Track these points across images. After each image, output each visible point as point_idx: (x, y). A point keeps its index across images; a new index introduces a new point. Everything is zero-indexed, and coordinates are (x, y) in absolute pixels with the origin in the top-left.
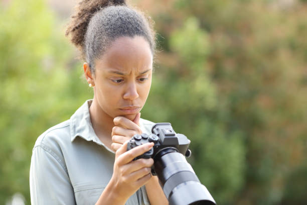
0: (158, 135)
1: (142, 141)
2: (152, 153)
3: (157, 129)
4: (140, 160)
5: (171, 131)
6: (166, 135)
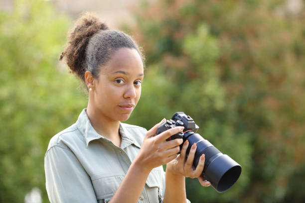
0: (182, 121)
1: (173, 125)
3: (179, 117)
5: (189, 118)
6: (188, 121)
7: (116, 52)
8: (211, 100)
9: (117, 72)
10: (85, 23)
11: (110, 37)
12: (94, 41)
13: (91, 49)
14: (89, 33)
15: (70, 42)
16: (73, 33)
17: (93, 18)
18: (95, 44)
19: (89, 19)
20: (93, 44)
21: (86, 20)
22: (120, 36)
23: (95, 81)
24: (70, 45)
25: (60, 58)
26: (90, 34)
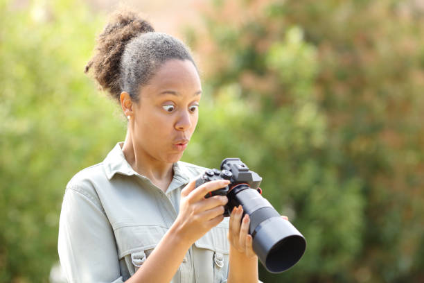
0: (231, 171)
1: (215, 177)
2: (227, 190)
3: (229, 165)
4: (215, 197)
5: (243, 166)
6: (240, 170)
7: (162, 65)
8: (308, 133)
9: (164, 93)
10: (119, 21)
11: (154, 43)
12: (131, 50)
13: (127, 60)
14: (125, 36)
15: (99, 49)
16: (103, 36)
17: (130, 13)
18: (133, 54)
19: (125, 15)
20: (130, 54)
21: (120, 17)
22: (168, 43)
23: (134, 106)
24: (98, 52)
25: (85, 69)
26: (126, 39)
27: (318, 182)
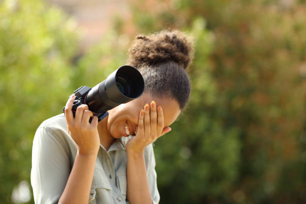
27: (208, 130)
